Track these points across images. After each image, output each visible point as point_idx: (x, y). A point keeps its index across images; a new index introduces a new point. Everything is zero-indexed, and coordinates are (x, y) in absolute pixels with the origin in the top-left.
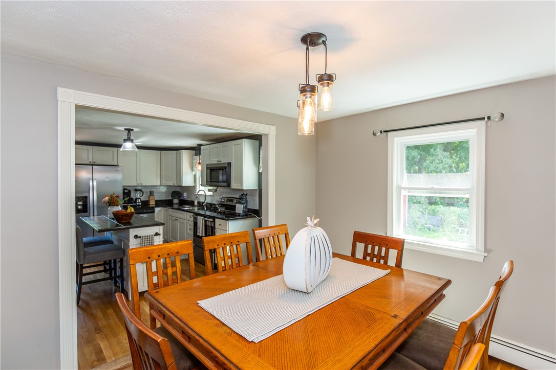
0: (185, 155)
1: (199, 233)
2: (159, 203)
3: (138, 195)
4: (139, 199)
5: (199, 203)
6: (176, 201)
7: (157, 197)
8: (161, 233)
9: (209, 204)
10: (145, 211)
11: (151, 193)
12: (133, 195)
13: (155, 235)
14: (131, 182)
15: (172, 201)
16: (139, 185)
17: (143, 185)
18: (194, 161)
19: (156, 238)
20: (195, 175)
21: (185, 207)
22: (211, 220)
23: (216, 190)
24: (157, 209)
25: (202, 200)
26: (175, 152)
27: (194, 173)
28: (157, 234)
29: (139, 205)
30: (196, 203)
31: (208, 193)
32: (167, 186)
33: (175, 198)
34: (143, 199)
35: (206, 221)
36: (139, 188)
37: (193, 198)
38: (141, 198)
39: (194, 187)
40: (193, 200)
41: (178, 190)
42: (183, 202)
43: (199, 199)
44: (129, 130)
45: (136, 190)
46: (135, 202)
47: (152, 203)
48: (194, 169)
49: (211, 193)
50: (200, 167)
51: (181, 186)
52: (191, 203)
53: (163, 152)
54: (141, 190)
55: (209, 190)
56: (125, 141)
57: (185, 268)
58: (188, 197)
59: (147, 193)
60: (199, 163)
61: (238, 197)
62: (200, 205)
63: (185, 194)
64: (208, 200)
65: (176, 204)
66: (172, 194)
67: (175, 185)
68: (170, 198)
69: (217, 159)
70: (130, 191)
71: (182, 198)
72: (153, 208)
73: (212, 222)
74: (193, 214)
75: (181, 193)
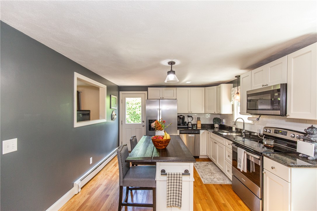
0: (224, 88)
1: (240, 166)
2: (204, 127)
3: (190, 120)
4: (190, 122)
5: (236, 129)
6: (216, 125)
7: (203, 121)
8: (191, 172)
9: (248, 132)
10: (193, 132)
11: (199, 119)
12: (187, 120)
13: (183, 174)
14: (184, 111)
15: (213, 125)
16: (190, 113)
17: (192, 113)
18: (232, 93)
19: (185, 178)
20: (233, 105)
21: (224, 132)
22: (258, 157)
23: (258, 119)
24: (202, 132)
25: (240, 127)
26: (216, 87)
27: (232, 103)
28: (186, 173)
29: (190, 127)
30: (234, 129)
31: (247, 121)
32: (210, 114)
33: (216, 123)
34: (193, 122)
35: (248, 156)
36: (190, 115)
37: (231, 125)
38: (191, 122)
39: (232, 115)
40: (231, 126)
41: (219, 117)
42: (222, 127)
43: (237, 126)
44: (172, 63)
45: (189, 116)
46: (188, 125)
47: (199, 126)
48: (232, 99)
49: (251, 122)
50: (238, 97)
51: (220, 114)
52: (230, 129)
53: (206, 88)
54: (192, 116)
55: (249, 119)
56: (169, 73)
57: (223, 202)
58: (226, 123)
59: (195, 118)
60: (238, 93)
61: (303, 131)
62: (239, 131)
63: (224, 121)
64: (247, 128)
65: (217, 128)
66: (213, 120)
67: (216, 113)
68: (212, 123)
69: (262, 84)
70: (184, 118)
71: (221, 124)
72: (199, 130)
73: (259, 159)
74: (232, 142)
75: (221, 120)
